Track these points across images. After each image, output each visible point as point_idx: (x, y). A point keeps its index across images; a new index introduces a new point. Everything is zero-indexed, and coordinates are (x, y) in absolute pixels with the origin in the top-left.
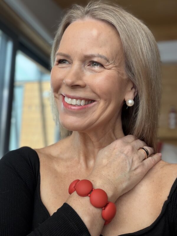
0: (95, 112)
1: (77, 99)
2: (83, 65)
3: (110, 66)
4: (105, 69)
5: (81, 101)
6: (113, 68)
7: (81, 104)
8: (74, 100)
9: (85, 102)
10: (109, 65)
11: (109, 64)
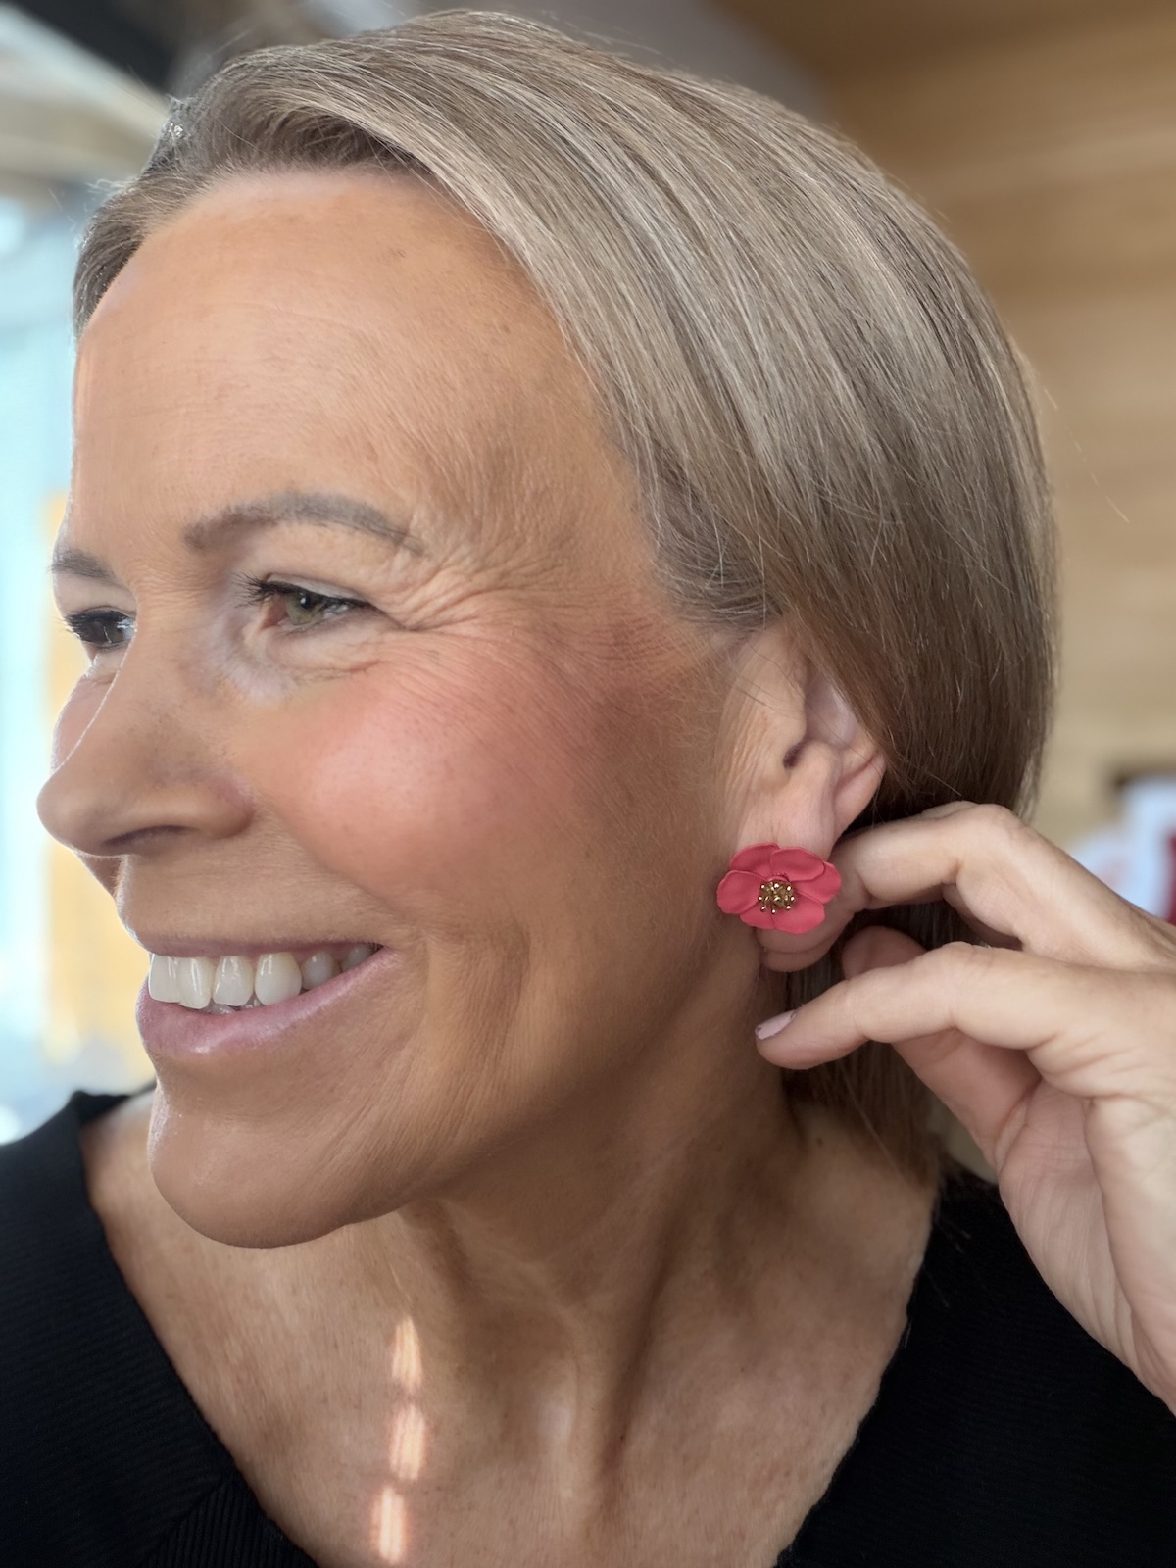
0: (405, 1052)
1: (214, 949)
2: (219, 626)
3: (439, 589)
4: (399, 627)
5: (255, 970)
6: (469, 607)
7: (263, 996)
8: (194, 962)
9: (300, 964)
10: (427, 581)
11: (426, 565)
